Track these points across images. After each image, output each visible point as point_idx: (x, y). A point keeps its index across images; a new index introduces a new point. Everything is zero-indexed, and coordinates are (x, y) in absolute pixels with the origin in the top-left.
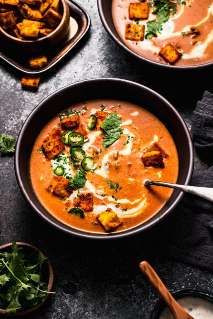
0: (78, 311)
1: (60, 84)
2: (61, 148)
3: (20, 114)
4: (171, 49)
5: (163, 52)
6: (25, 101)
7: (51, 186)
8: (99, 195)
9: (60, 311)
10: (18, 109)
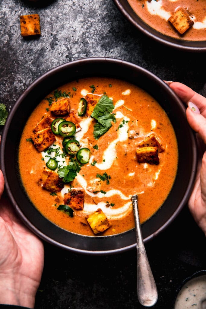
0: (66, 299)
1: (56, 44)
2: (51, 140)
3: (14, 79)
4: (183, 15)
5: (172, 20)
6: (18, 64)
7: (41, 180)
8: (90, 192)
9: (49, 298)
10: (11, 73)
